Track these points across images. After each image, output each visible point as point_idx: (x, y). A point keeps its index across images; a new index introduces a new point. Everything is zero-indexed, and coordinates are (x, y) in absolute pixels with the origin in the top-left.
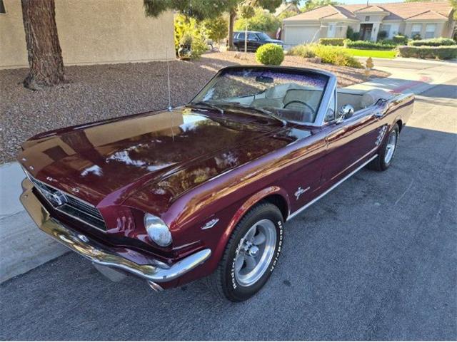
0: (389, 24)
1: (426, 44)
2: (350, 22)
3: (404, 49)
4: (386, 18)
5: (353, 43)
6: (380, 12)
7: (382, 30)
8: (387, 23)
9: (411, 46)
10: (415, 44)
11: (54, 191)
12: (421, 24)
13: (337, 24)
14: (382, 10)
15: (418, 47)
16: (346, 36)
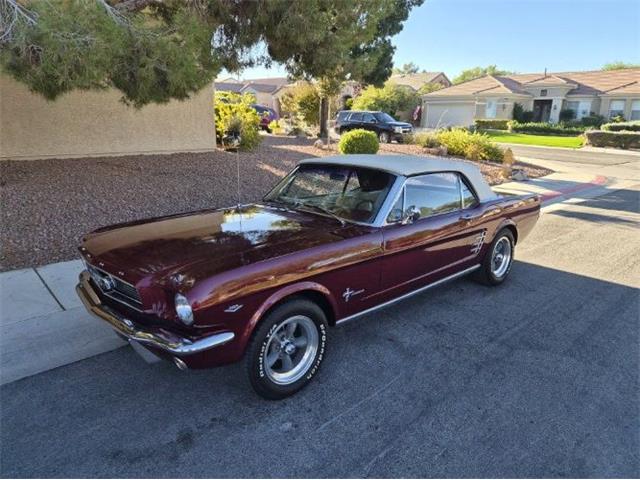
0: (575, 100)
1: (628, 128)
2: (518, 98)
3: (594, 134)
4: (571, 92)
5: (521, 126)
6: (563, 85)
7: (566, 108)
8: (574, 98)
9: (605, 131)
10: (612, 128)
11: (104, 275)
12: (625, 100)
13: (499, 101)
14: (564, 82)
15: (615, 133)
16: (512, 116)
